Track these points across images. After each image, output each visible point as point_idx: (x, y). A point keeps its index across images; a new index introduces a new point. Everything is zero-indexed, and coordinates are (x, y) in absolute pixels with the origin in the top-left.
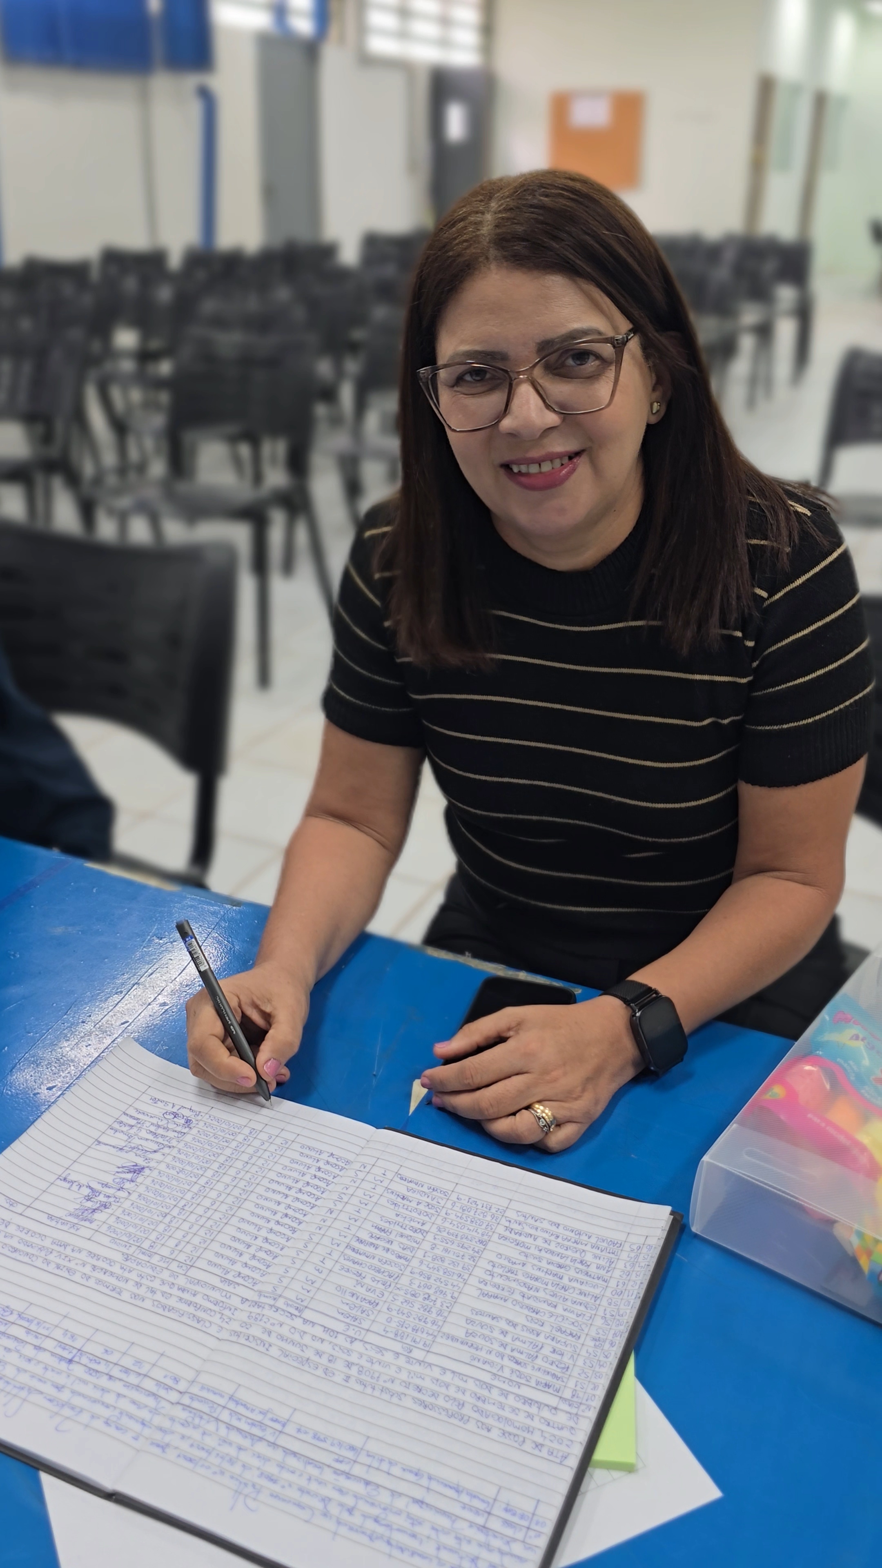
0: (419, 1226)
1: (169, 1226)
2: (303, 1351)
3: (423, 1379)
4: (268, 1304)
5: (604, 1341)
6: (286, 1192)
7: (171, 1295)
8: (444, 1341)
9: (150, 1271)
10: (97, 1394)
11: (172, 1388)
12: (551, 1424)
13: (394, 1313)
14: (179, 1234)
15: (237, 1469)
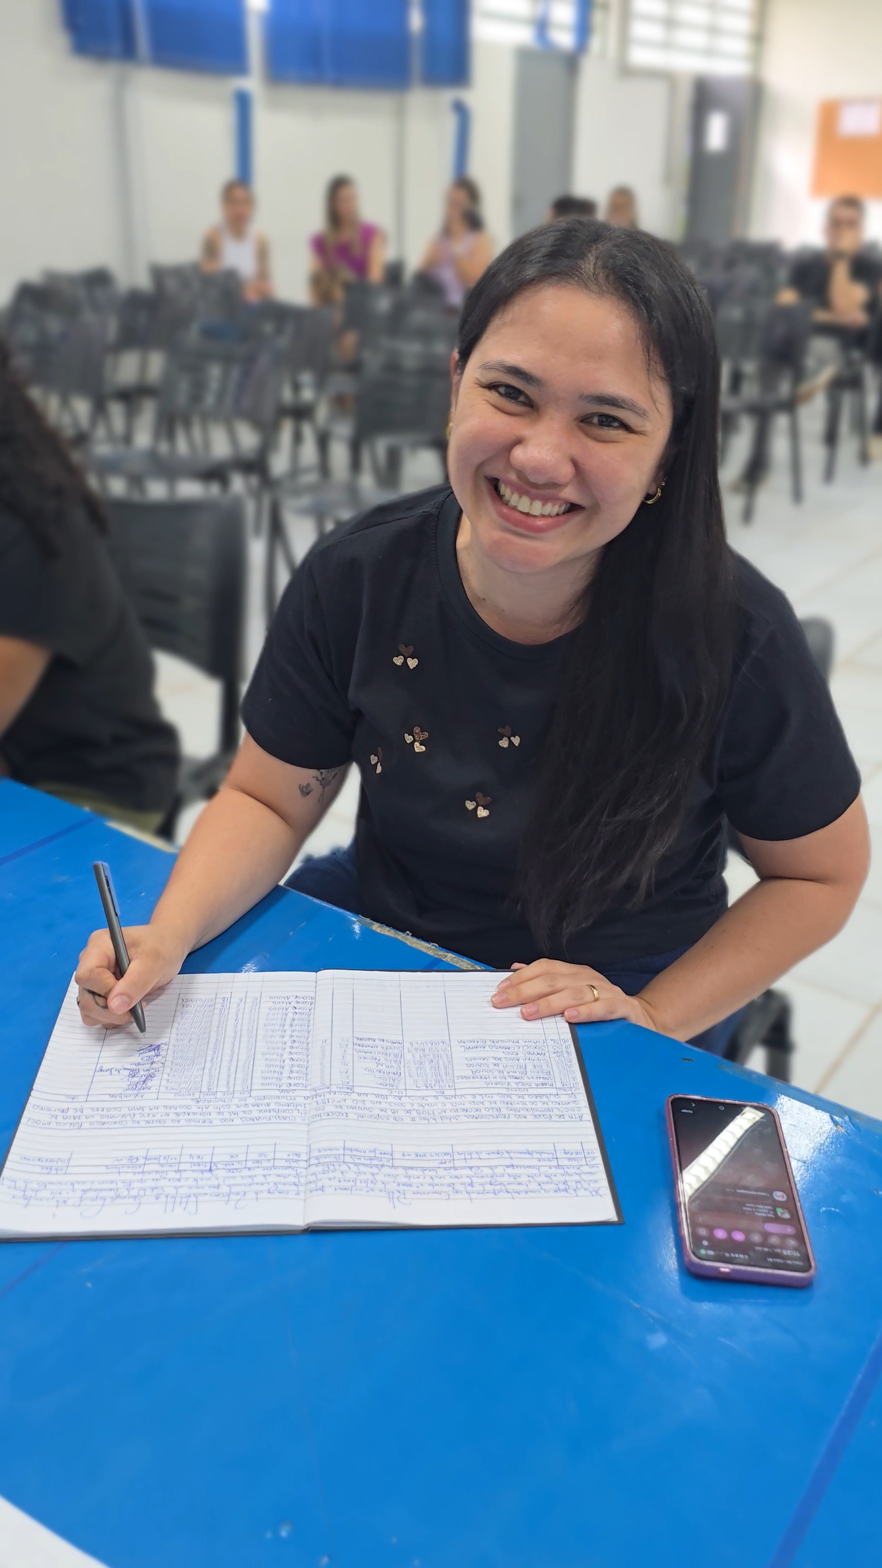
2: (371, 1111)
3: (464, 1104)
7: (251, 1111)
8: (460, 1080)
10: (249, 1180)
11: (299, 1160)
12: (561, 1103)
14: (224, 1076)
15: (380, 1186)
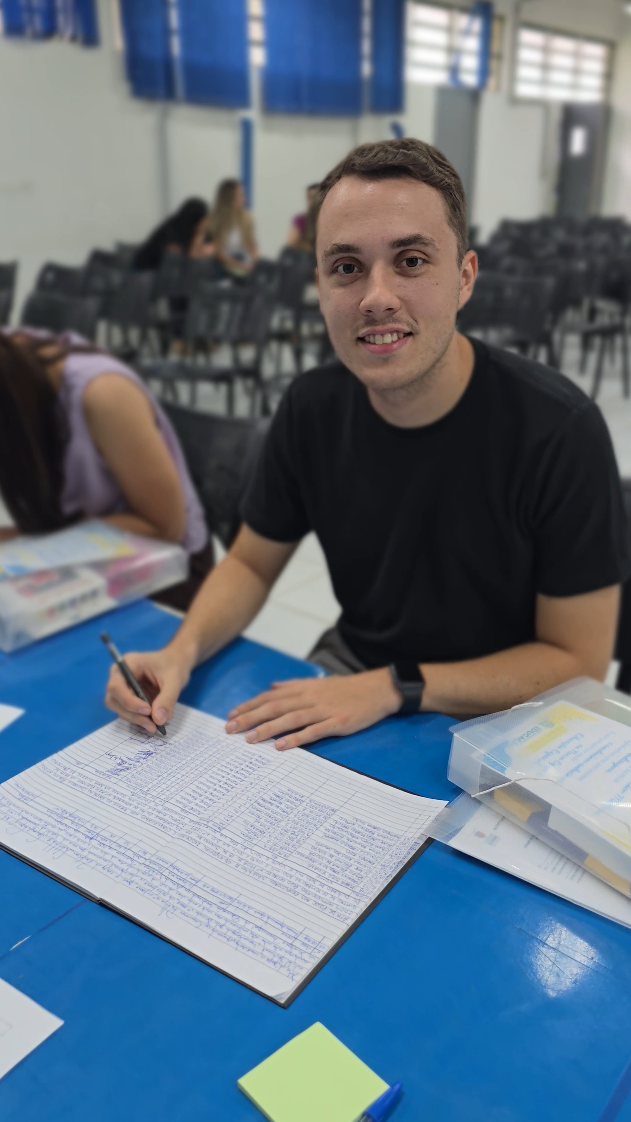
0: (299, 798)
1: (160, 782)
2: (217, 849)
3: (279, 872)
4: (203, 824)
5: (387, 866)
6: (229, 772)
7: (152, 814)
8: (296, 855)
9: (144, 802)
10: (102, 855)
11: (141, 857)
12: (344, 903)
13: (272, 838)
14: (164, 786)
15: (167, 898)
